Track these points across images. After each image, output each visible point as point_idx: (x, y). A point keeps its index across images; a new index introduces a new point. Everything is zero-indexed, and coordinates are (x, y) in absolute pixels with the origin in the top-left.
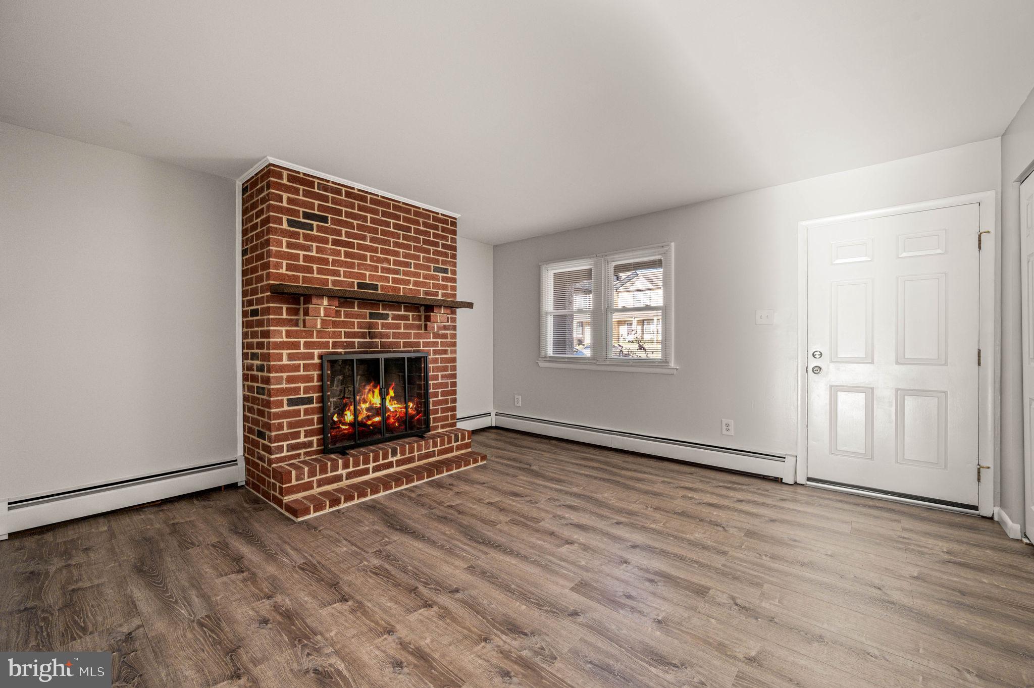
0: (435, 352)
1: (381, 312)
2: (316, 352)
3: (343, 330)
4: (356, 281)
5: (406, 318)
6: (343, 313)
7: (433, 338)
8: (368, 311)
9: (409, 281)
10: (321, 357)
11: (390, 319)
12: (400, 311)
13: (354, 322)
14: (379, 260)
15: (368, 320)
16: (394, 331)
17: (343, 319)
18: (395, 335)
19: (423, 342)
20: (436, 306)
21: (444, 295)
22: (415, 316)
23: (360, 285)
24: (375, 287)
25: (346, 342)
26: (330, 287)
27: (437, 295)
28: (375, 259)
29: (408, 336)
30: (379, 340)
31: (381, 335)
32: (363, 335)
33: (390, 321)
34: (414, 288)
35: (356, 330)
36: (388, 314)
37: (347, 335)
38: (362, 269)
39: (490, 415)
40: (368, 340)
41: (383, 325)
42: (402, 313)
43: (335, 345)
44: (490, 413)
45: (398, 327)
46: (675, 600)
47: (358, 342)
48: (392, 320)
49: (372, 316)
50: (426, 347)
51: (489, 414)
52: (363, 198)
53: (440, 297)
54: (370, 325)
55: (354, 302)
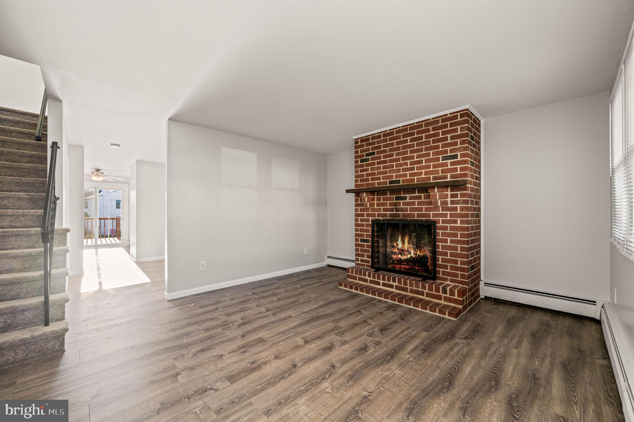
0: (444, 222)
1: (402, 195)
2: (370, 218)
3: (382, 207)
4: (388, 181)
5: (420, 198)
6: (382, 198)
7: (442, 211)
8: (395, 196)
9: (421, 173)
10: (372, 221)
11: (408, 199)
12: (415, 193)
13: (387, 203)
14: (401, 165)
15: (395, 201)
16: (411, 207)
17: (382, 202)
18: (411, 210)
19: (433, 214)
20: (430, 187)
21: (452, 177)
22: (426, 196)
23: (390, 182)
24: (399, 182)
25: (383, 214)
26: (376, 186)
27: (446, 177)
28: (398, 165)
29: (421, 209)
30: (401, 213)
31: (402, 210)
32: (392, 210)
33: (408, 200)
34: (425, 176)
35: (388, 207)
36: (407, 197)
37: (384, 210)
38: (391, 173)
39: (595, 305)
40: (395, 212)
41: (404, 204)
42: (417, 194)
43: (379, 215)
44: (595, 302)
45: (414, 204)
46: (231, 366)
47: (389, 214)
48: (409, 200)
49: (397, 198)
50: (435, 217)
51: (593, 302)
52: (392, 133)
53: (449, 179)
54: (396, 204)
55: (387, 192)
